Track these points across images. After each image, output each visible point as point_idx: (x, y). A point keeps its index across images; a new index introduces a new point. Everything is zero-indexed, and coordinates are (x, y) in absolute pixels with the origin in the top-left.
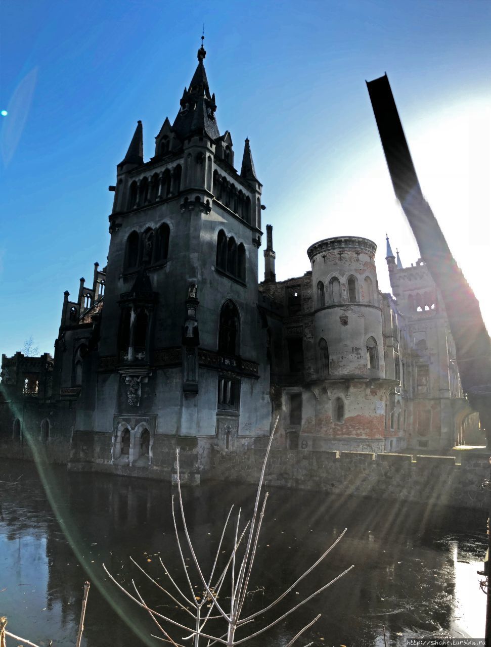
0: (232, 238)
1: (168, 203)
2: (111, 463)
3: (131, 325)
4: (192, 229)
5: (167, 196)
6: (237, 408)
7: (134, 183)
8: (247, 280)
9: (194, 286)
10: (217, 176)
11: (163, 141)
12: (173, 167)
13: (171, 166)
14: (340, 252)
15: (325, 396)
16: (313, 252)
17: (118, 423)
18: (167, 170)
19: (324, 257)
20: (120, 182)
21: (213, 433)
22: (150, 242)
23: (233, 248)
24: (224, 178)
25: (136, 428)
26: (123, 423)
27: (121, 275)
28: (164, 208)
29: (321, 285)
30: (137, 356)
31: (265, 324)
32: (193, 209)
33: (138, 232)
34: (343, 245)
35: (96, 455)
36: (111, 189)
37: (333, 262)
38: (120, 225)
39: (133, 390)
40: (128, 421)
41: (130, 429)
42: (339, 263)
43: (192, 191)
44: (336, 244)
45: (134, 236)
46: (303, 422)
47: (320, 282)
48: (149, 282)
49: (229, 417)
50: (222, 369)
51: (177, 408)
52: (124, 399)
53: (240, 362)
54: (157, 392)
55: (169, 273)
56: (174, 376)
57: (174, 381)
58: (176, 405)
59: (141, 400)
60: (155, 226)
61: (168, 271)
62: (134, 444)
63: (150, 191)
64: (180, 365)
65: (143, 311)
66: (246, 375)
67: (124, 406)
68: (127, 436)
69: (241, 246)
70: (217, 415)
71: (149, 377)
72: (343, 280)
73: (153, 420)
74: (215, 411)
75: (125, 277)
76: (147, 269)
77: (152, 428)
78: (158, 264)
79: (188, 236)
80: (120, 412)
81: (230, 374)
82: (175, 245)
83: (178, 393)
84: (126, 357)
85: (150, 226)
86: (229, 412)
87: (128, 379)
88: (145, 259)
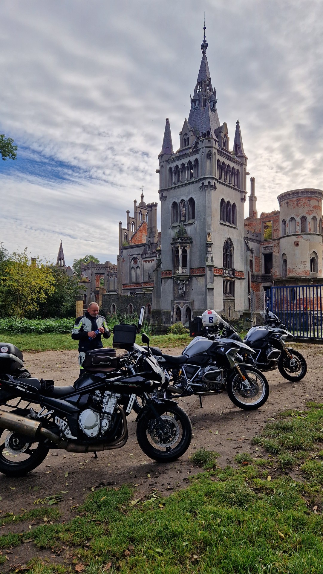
0: (229, 202)
1: (192, 184)
3: (179, 256)
4: (207, 202)
5: (191, 180)
6: (233, 296)
7: (171, 169)
8: (237, 225)
9: (210, 234)
10: (219, 163)
11: (185, 137)
12: (193, 160)
13: (192, 159)
14: (298, 199)
16: (281, 198)
17: (174, 305)
18: (190, 162)
19: (287, 203)
20: (162, 167)
21: (222, 309)
22: (184, 209)
23: (229, 207)
24: (223, 163)
25: (184, 307)
26: (177, 304)
27: (170, 227)
28: (191, 187)
29: (284, 222)
30: (183, 271)
31: (248, 249)
32: (207, 190)
33: (177, 202)
34: (300, 195)
36: (157, 171)
37: (293, 207)
38: (166, 197)
39: (182, 288)
40: (179, 303)
41: (180, 307)
42: (296, 207)
43: (205, 178)
44: (295, 194)
45: (175, 204)
47: (284, 220)
48: (186, 232)
49: (229, 301)
50: (225, 276)
51: (204, 296)
52: (176, 292)
53: (234, 271)
54: (193, 288)
55: (196, 227)
56: (201, 280)
57: (202, 283)
58: (203, 295)
59: (185, 292)
60: (186, 199)
61: (196, 226)
62: (183, 315)
63: (180, 175)
64: (204, 275)
65: (184, 248)
66: (237, 278)
67: (176, 296)
68: (178, 311)
69: (234, 204)
70: (223, 299)
71: (188, 281)
72: (298, 219)
73: (192, 302)
74: (222, 297)
75: (172, 228)
76: (184, 225)
77: (191, 306)
78: (190, 222)
79: (205, 206)
80: (175, 299)
81: (228, 279)
82: (199, 212)
83: (204, 289)
84: (177, 272)
85: (183, 199)
86: (229, 298)
87: (179, 282)
88: (183, 219)
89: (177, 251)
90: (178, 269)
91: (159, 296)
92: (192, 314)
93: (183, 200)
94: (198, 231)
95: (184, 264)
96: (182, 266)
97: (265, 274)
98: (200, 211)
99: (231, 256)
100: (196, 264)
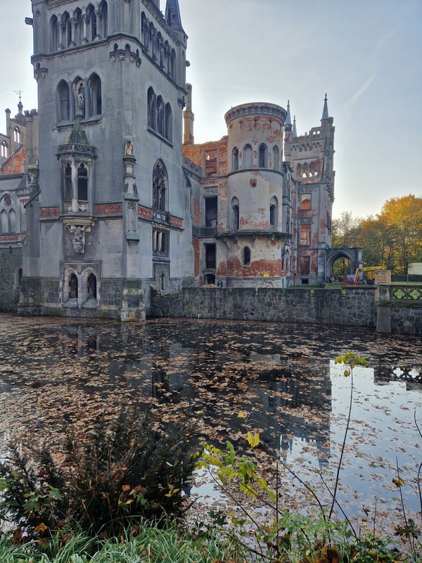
0: (160, 97)
1: (95, 49)
2: (60, 306)
3: (73, 180)
4: (124, 83)
5: (93, 39)
6: (167, 255)
7: (54, 18)
8: (173, 141)
10: (144, 20)
12: (97, 3)
13: (95, 1)
14: (255, 118)
15: (235, 245)
16: (231, 116)
17: (65, 269)
18: (91, 6)
19: (241, 122)
20: (37, 13)
22: (81, 95)
23: (161, 107)
24: (152, 24)
25: (83, 273)
26: (70, 268)
27: (55, 127)
28: (93, 53)
29: (236, 151)
30: (80, 208)
31: (189, 184)
32: (123, 59)
33: (67, 81)
34: (259, 111)
35: (45, 300)
37: (248, 128)
38: (46, 70)
39: (78, 238)
40: (74, 267)
41: (77, 274)
42: (253, 129)
43: (121, 36)
44: (253, 110)
45: (63, 85)
46: (217, 266)
47: (235, 148)
48: (84, 136)
49: (162, 263)
50: (154, 222)
51: (120, 255)
52: (68, 246)
53: (168, 216)
54: (100, 240)
55: (105, 129)
56: (116, 226)
57: (116, 231)
58: (119, 252)
59: (86, 247)
60: (85, 75)
61: (103, 127)
62: (82, 288)
63: (73, 30)
64: (121, 217)
65: (82, 165)
66: (173, 228)
67: (69, 253)
68: (73, 281)
69: (168, 106)
70: (153, 260)
71: (91, 226)
72: (256, 148)
73: (98, 266)
74: (151, 258)
75: (60, 129)
76: (82, 124)
77: (97, 272)
78: (93, 119)
79: (121, 90)
80: (66, 258)
81: (161, 227)
82: (109, 100)
83: (120, 242)
84: (69, 209)
85: (79, 75)
86: (161, 258)
87: (72, 228)
88: (79, 112)
89: (69, 170)
90: (70, 203)
91: (35, 254)
92: (98, 285)
93: (78, 79)
94: (107, 136)
95: (83, 195)
96: (79, 199)
97: (206, 226)
98: (111, 99)
99: (164, 190)
100: (106, 197)
